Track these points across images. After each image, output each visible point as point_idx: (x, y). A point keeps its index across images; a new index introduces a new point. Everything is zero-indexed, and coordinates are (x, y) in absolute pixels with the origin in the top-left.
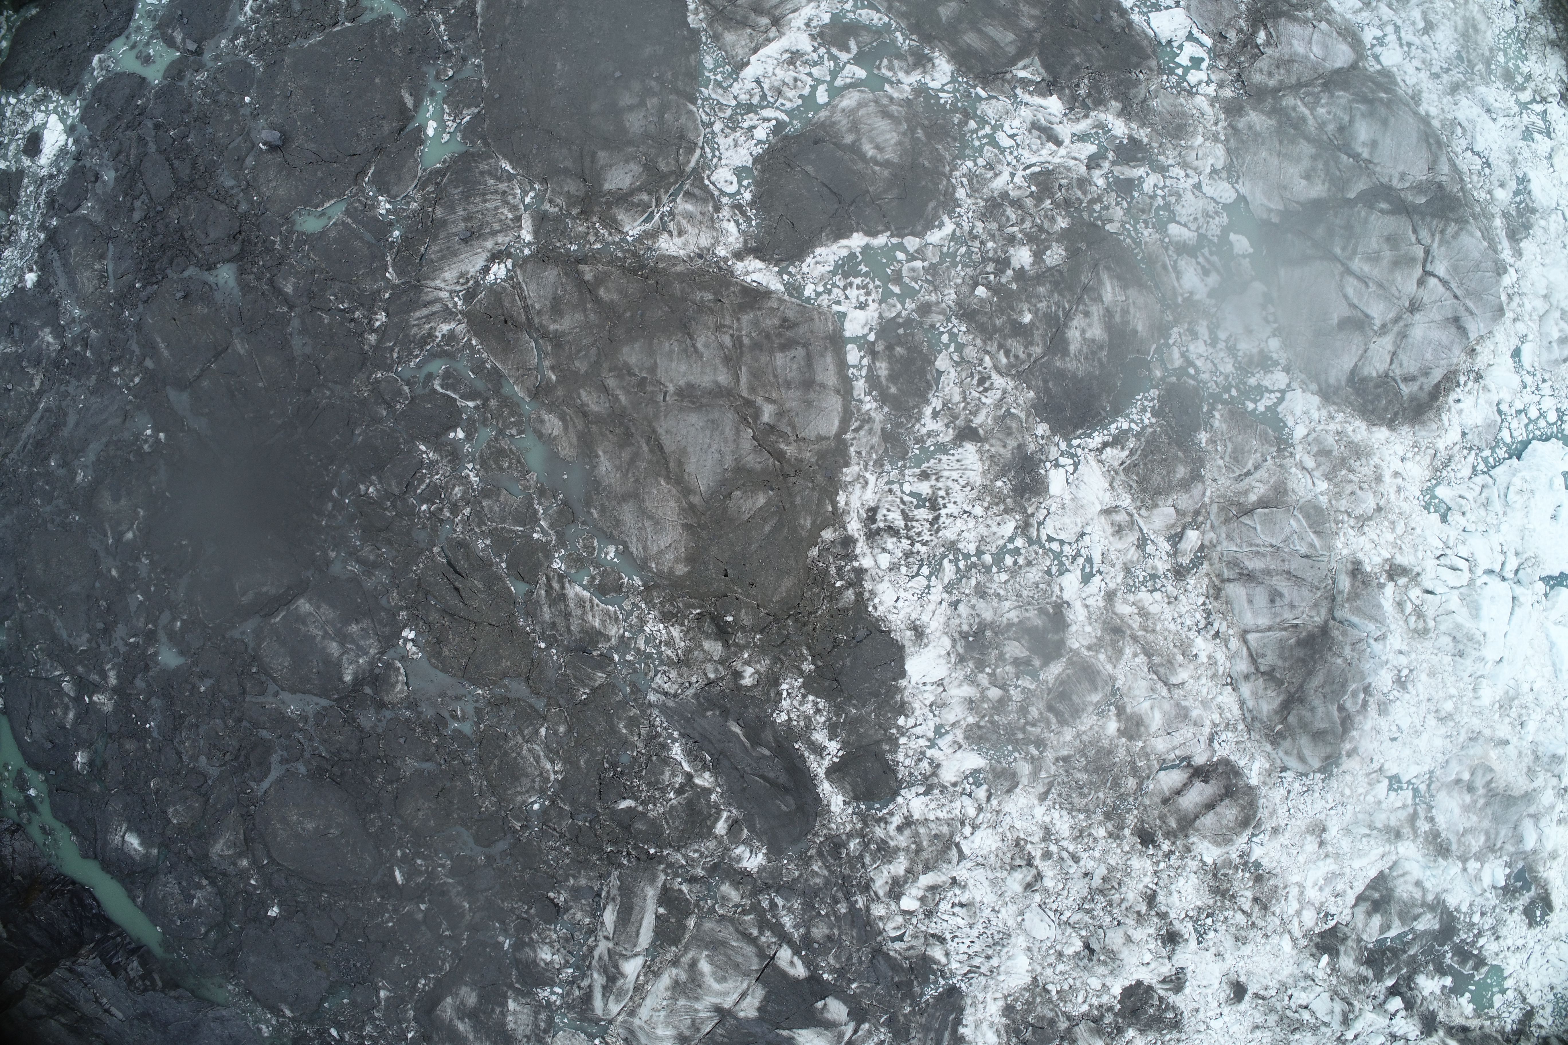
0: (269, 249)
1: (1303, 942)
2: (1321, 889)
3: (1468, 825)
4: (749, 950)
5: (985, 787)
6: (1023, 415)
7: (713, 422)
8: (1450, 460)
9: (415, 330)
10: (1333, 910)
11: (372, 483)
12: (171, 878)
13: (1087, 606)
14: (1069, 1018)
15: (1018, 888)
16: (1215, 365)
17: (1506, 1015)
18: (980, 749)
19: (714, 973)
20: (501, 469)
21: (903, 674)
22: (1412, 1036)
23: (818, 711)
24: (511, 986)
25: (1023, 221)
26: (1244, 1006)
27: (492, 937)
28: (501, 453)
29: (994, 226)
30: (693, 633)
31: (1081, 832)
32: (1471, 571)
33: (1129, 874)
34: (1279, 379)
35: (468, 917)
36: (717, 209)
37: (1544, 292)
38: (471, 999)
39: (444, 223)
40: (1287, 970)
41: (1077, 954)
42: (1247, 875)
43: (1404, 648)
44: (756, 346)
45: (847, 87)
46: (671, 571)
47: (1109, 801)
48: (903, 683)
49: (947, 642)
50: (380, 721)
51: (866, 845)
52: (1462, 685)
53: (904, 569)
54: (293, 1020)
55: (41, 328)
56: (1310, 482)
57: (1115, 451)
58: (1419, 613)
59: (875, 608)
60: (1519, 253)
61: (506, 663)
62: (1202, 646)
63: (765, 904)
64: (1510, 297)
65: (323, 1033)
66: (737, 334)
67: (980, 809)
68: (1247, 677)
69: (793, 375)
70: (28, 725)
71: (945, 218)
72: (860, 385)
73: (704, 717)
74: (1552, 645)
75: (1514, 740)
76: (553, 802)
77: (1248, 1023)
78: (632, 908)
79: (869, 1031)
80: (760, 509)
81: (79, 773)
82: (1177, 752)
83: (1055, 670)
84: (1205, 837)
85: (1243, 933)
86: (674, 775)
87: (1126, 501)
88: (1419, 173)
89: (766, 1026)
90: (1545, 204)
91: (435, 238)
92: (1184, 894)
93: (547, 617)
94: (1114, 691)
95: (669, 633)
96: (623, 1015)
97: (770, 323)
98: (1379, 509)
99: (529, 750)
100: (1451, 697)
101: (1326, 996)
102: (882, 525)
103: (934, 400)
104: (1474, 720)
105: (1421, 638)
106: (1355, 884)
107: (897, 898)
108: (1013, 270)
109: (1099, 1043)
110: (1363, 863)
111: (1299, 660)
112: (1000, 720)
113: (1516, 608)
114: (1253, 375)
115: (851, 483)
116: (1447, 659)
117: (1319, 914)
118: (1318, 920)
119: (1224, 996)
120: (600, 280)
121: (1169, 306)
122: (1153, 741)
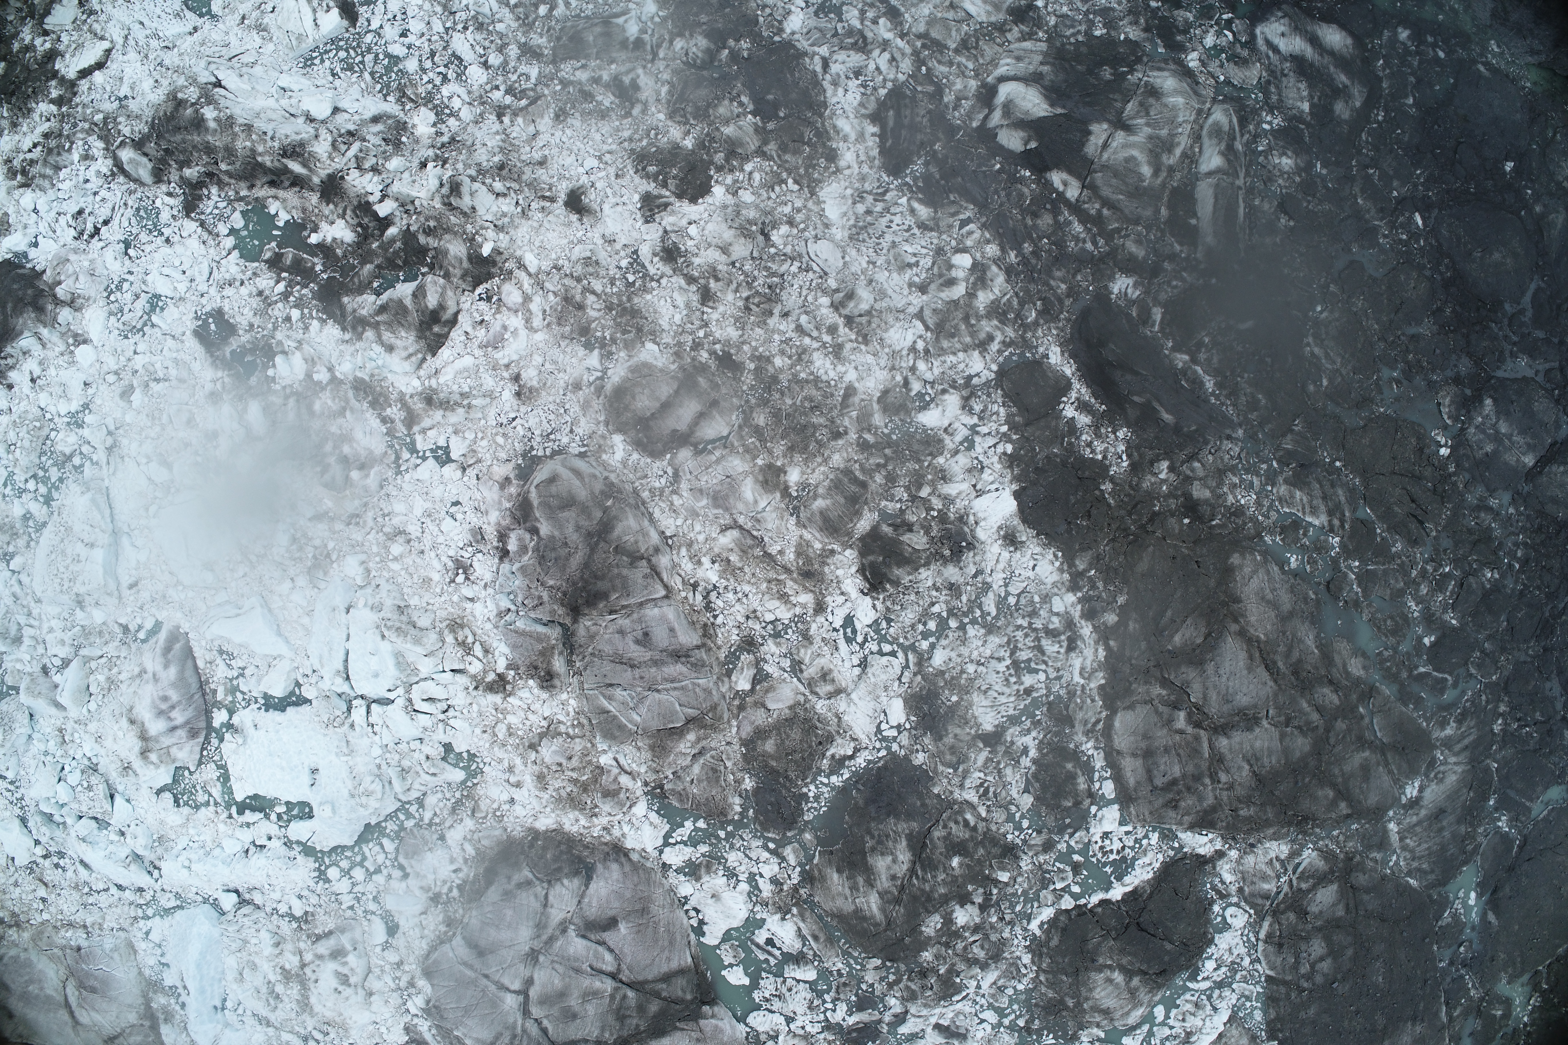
1: (511, 266)
2: (505, 328)
3: (341, 421)
4: (1106, 192)
5: (913, 393)
6: (941, 768)
7: (1228, 701)
8: (453, 811)
10: (483, 305)
11: (1489, 581)
14: (766, 155)
15: (859, 293)
16: (747, 856)
17: (221, 205)
18: (925, 431)
19: (1138, 165)
20: (1392, 618)
21: (1017, 495)
22: (354, 174)
23: (1089, 445)
24: (1308, 125)
25: (965, 948)
26: (564, 188)
27: (1333, 173)
28: (1395, 632)
29: (994, 937)
30: (1217, 502)
31: (800, 359)
32: (410, 700)
33: (737, 320)
34: (673, 857)
35: (1356, 189)
36: (1240, 890)
37: (373, 999)
38: (1341, 109)
39: (1459, 822)
40: (523, 231)
41: (775, 228)
42: (599, 334)
43: (469, 605)
44: (1197, 778)
45: (1138, 1026)
46: (1243, 555)
47: (778, 396)
48: (1015, 487)
49: (981, 534)
50: (1455, 366)
51: (1018, 316)
52: (385, 574)
53: (1037, 599)
54: (1475, 61)
56: (622, 762)
57: (842, 753)
58: (464, 646)
59: (1055, 556)
60: (409, 1030)
61: (1365, 441)
62: (710, 574)
63: (1101, 242)
64: (413, 985)
65: (1449, 53)
66: (1216, 785)
67: (913, 369)
68: (657, 550)
69: (1163, 760)
71: (1038, 933)
72: (1099, 762)
73: (1197, 424)
74: (279, 634)
75: (303, 522)
76: (1305, 316)
77: (554, 167)
78: (1224, 221)
79: (971, 119)
80: (1177, 631)
82: (713, 458)
83: (864, 524)
84: (661, 370)
85: (591, 270)
86: (1209, 360)
87: (821, 706)
89: (1078, 116)
91: (1464, 807)
92: (670, 306)
93: (1340, 492)
94: (796, 511)
95: (1235, 497)
96: (1206, 110)
97: (1188, 802)
98: (533, 747)
99: (1334, 363)
100: (396, 559)
101: (481, 211)
102: (1062, 638)
103: (1028, 764)
104: (360, 539)
105: (453, 620)
106: (463, 338)
107: (975, 266)
108: (973, 903)
109: (729, 130)
110: (460, 364)
111: (602, 578)
112: (912, 466)
113: (342, 668)
114: (703, 855)
115: (1094, 671)
116: (414, 601)
117: (500, 300)
118: (499, 293)
119: (593, 197)
120: (1334, 804)
121: (805, 902)
122: (746, 467)
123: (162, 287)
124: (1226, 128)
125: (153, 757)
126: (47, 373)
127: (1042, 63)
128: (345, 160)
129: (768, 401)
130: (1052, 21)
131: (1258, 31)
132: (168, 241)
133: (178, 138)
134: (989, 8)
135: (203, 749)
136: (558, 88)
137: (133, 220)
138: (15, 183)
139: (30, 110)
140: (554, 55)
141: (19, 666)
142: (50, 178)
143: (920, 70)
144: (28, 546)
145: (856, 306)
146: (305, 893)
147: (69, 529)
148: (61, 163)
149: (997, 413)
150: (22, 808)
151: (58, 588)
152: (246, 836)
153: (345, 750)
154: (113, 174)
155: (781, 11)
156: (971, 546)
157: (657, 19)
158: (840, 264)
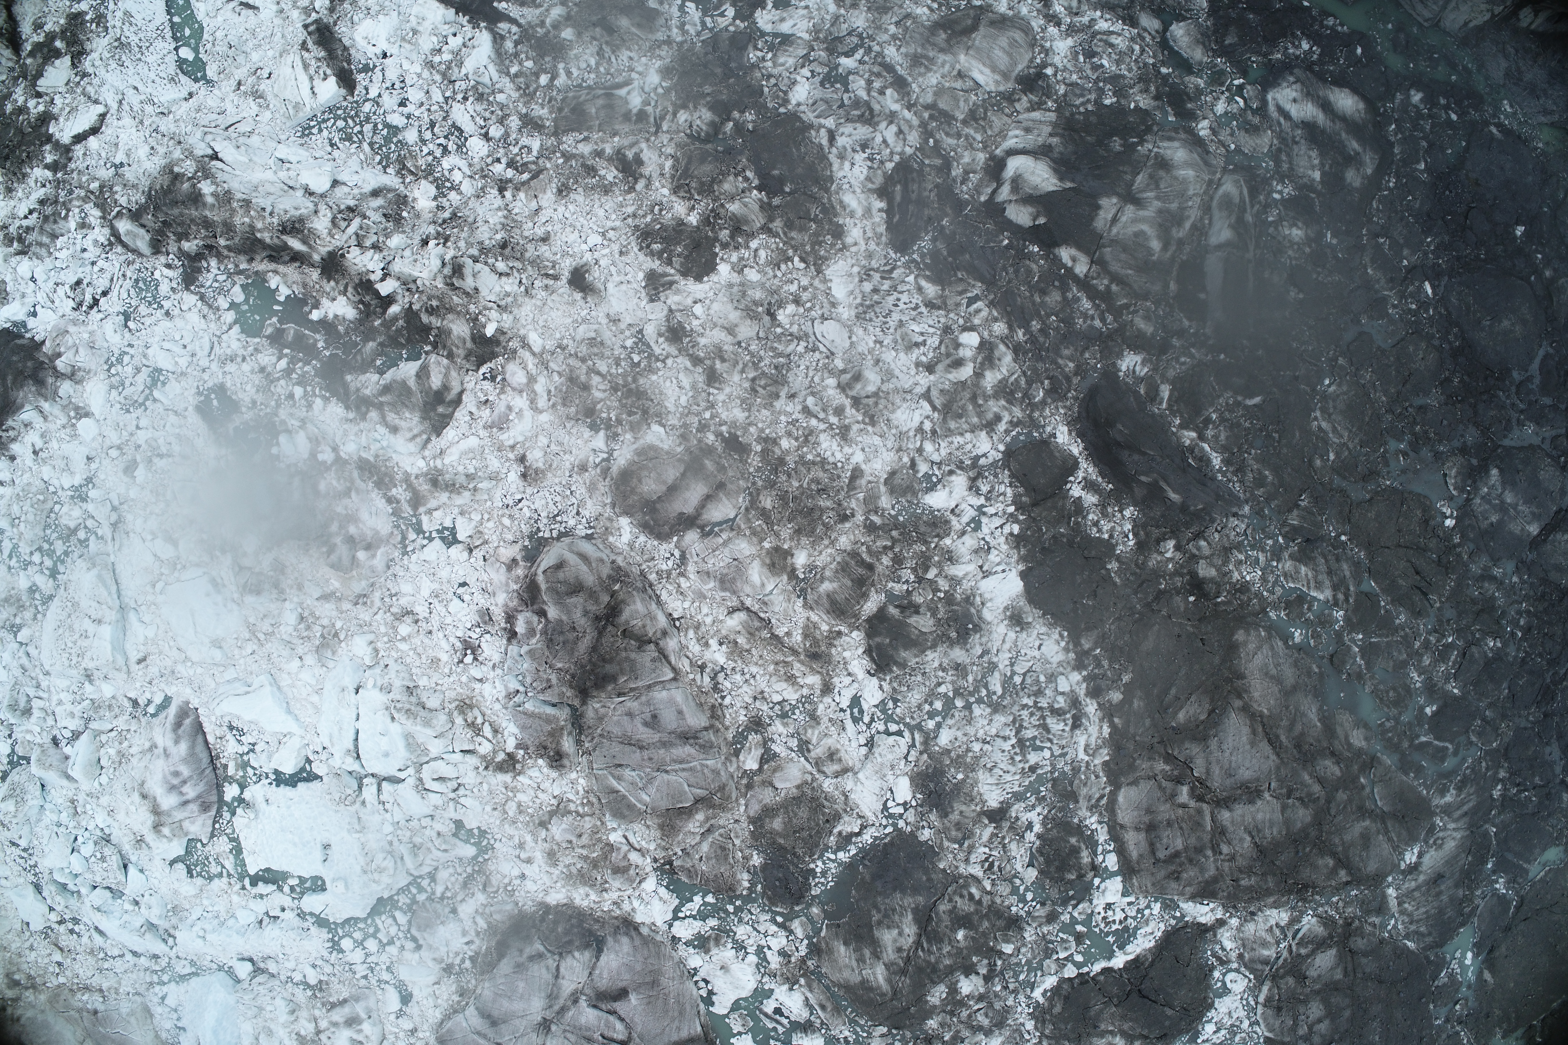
1: (515, 345)
2: (510, 408)
3: (346, 501)
4: (1115, 267)
5: (920, 475)
6: (946, 843)
7: (1230, 776)
8: (465, 885)
10: (487, 385)
11: (1491, 649)
13: (849, 674)
14: (772, 232)
15: (866, 374)
16: (755, 929)
18: (933, 513)
19: (1147, 239)
20: (1394, 689)
21: (1023, 575)
22: (355, 251)
23: (1096, 524)
24: (1319, 194)
25: (970, 1016)
26: (568, 265)
27: (1343, 243)
28: (1397, 703)
29: (998, 1006)
30: (1223, 580)
31: (806, 440)
32: (420, 780)
33: (743, 401)
34: (682, 931)
35: (1367, 260)
36: (1241, 956)
38: (1352, 177)
39: (1456, 886)
40: (526, 310)
41: (781, 307)
42: (604, 415)
43: (478, 686)
44: (1199, 850)
46: (1247, 631)
47: (784, 478)
48: (1021, 567)
49: (987, 615)
50: (1462, 437)
51: (1026, 395)
52: (393, 653)
53: (1042, 678)
54: (1488, 123)
56: (631, 839)
57: (849, 830)
58: (473, 727)
59: (1061, 636)
61: (1371, 515)
62: (718, 655)
63: (1110, 318)
65: (1462, 115)
66: (1217, 857)
67: (920, 450)
68: (665, 633)
69: (1166, 834)
71: (1041, 1000)
72: (1102, 836)
73: (1202, 503)
74: (289, 711)
75: (310, 602)
76: (1313, 390)
77: (557, 244)
78: (1234, 297)
79: (979, 194)
80: (1181, 708)
82: (720, 541)
83: (870, 606)
84: (668, 453)
85: (596, 350)
86: (1216, 437)
87: (828, 785)
89: (1087, 190)
91: (1462, 871)
92: (675, 387)
93: (1345, 566)
94: (803, 594)
95: (1241, 573)
96: (1216, 180)
97: (1190, 873)
98: (543, 824)
99: (1341, 436)
100: (404, 639)
101: (484, 292)
102: (1068, 716)
103: (1033, 839)
104: (367, 619)
105: (462, 701)
106: (468, 418)
107: (983, 344)
108: (978, 974)
109: (734, 207)
110: (465, 444)
111: (611, 661)
112: (919, 547)
113: (352, 748)
114: (712, 929)
115: (1099, 747)
116: (423, 682)
117: (504, 379)
118: (503, 373)
119: (597, 275)
120: (1334, 872)
121: (813, 973)
122: (753, 550)
123: (163, 361)
124: (1237, 200)
125: (166, 831)
126: (50, 446)
127: (1051, 135)
128: (345, 237)
129: (775, 483)
130: (1062, 89)
131: (1269, 97)
132: (167, 313)
133: (176, 211)
134: (998, 77)
135: (215, 822)
136: (561, 161)
137: (132, 292)
138: (11, 250)
139: (25, 176)
140: (556, 127)
141: (29, 737)
142: (47, 247)
143: (927, 142)
144: (35, 618)
145: (863, 388)
146: (319, 962)
147: (75, 605)
148: (58, 232)
149: (1004, 494)
150: (35, 875)
151: (67, 663)
152: (260, 907)
153: (357, 827)
154: (111, 244)
155: (786, 81)
156: (977, 628)
157: (660, 91)
158: (847, 344)
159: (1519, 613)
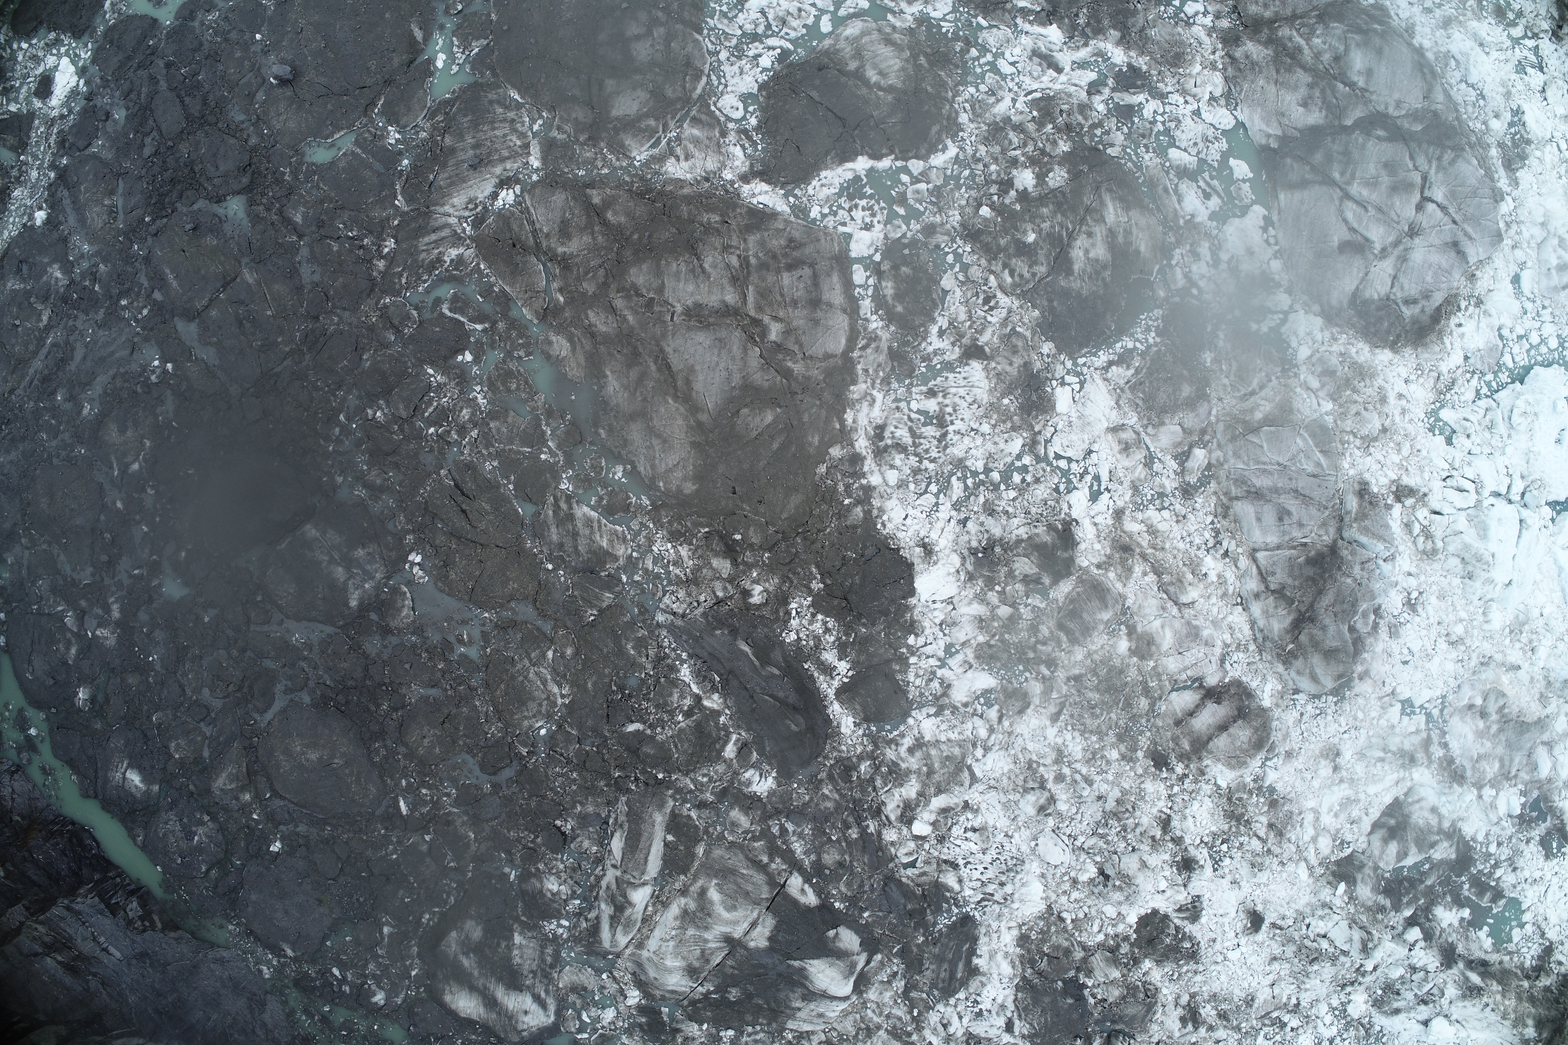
0: (278, 180)
1: (1320, 871)
2: (1336, 815)
3: (1482, 751)
4: (759, 878)
5: (996, 707)
6: (1028, 334)
7: (720, 340)
8: (1453, 383)
9: (423, 255)
10: (1349, 837)
11: (379, 408)
12: (172, 815)
13: (1096, 524)
14: (1085, 948)
15: (1031, 811)
16: (1218, 286)
17: (1525, 950)
18: (990, 669)
19: (723, 902)
20: (509, 390)
21: (912, 592)
22: (1431, 968)
23: (827, 630)
24: (517, 919)
25: (1025, 145)
26: (1261, 936)
27: (497, 868)
28: (509, 374)
29: (998, 149)
30: (701, 554)
31: (1094, 754)
32: (1477, 492)
33: (1143, 798)
34: (1283, 300)
35: (473, 848)
36: (724, 134)
37: (1541, 220)
38: (476, 933)
39: (453, 151)
40: (1304, 900)
41: (1092, 880)
42: (1262, 800)
43: (1413, 570)
44: (763, 266)
45: (850, 16)
46: (679, 490)
47: (1121, 722)
48: (913, 601)
49: (956, 560)
50: (385, 647)
51: (877, 768)
52: (1472, 609)
53: (912, 486)
54: (295, 960)
55: (50, 264)
56: (1315, 401)
57: (1120, 370)
58: (1428, 535)
59: (884, 525)
60: (1515, 183)
61: (513, 585)
62: (1211, 565)
63: (775, 830)
64: (1508, 225)
65: (325, 973)
66: (743, 254)
67: (991, 730)
68: (1257, 596)
69: (800, 294)
70: (30, 662)
71: (949, 142)
72: (866, 305)
73: (713, 635)
74: (1560, 570)
75: (1525, 666)
76: (560, 727)
77: (1265, 955)
78: (640, 835)
79: (882, 962)
80: (768, 426)
81: (80, 710)
82: (1189, 673)
83: (1065, 588)
84: (1219, 760)
85: (1259, 860)
86: (682, 697)
87: (1132, 419)
88: (1414, 101)
89: (777, 957)
90: (1540, 135)
91: (444, 166)
92: (1199, 819)
93: (555, 537)
94: (1125, 610)
95: (677, 552)
96: (631, 947)
97: (777, 243)
98: (1384, 430)
99: (536, 673)
100: (1461, 621)
101: (1344, 924)
102: (889, 442)
103: (940, 319)
104: (1485, 644)
105: (1430, 560)
106: (1370, 811)
107: (909, 823)
108: (1017, 191)
109: (1116, 974)
110: (1378, 788)
111: (1309, 578)
112: (1011, 638)
113: (1523, 531)
114: (1256, 296)
115: (859, 401)
116: (1457, 581)
117: (1335, 841)
118: (1334, 847)
120: (608, 203)
121: (1171, 228)
122: (1164, 660)
124: (617, 929)
127: (799, 1009)
128: (1436, 981)
129: (1131, 719)
131: (553, 1018)
143: (920, 1013)
145: (1037, 799)
149: (917, 676)
153: (1531, 456)
158: (1039, 840)
159: (338, 441)
